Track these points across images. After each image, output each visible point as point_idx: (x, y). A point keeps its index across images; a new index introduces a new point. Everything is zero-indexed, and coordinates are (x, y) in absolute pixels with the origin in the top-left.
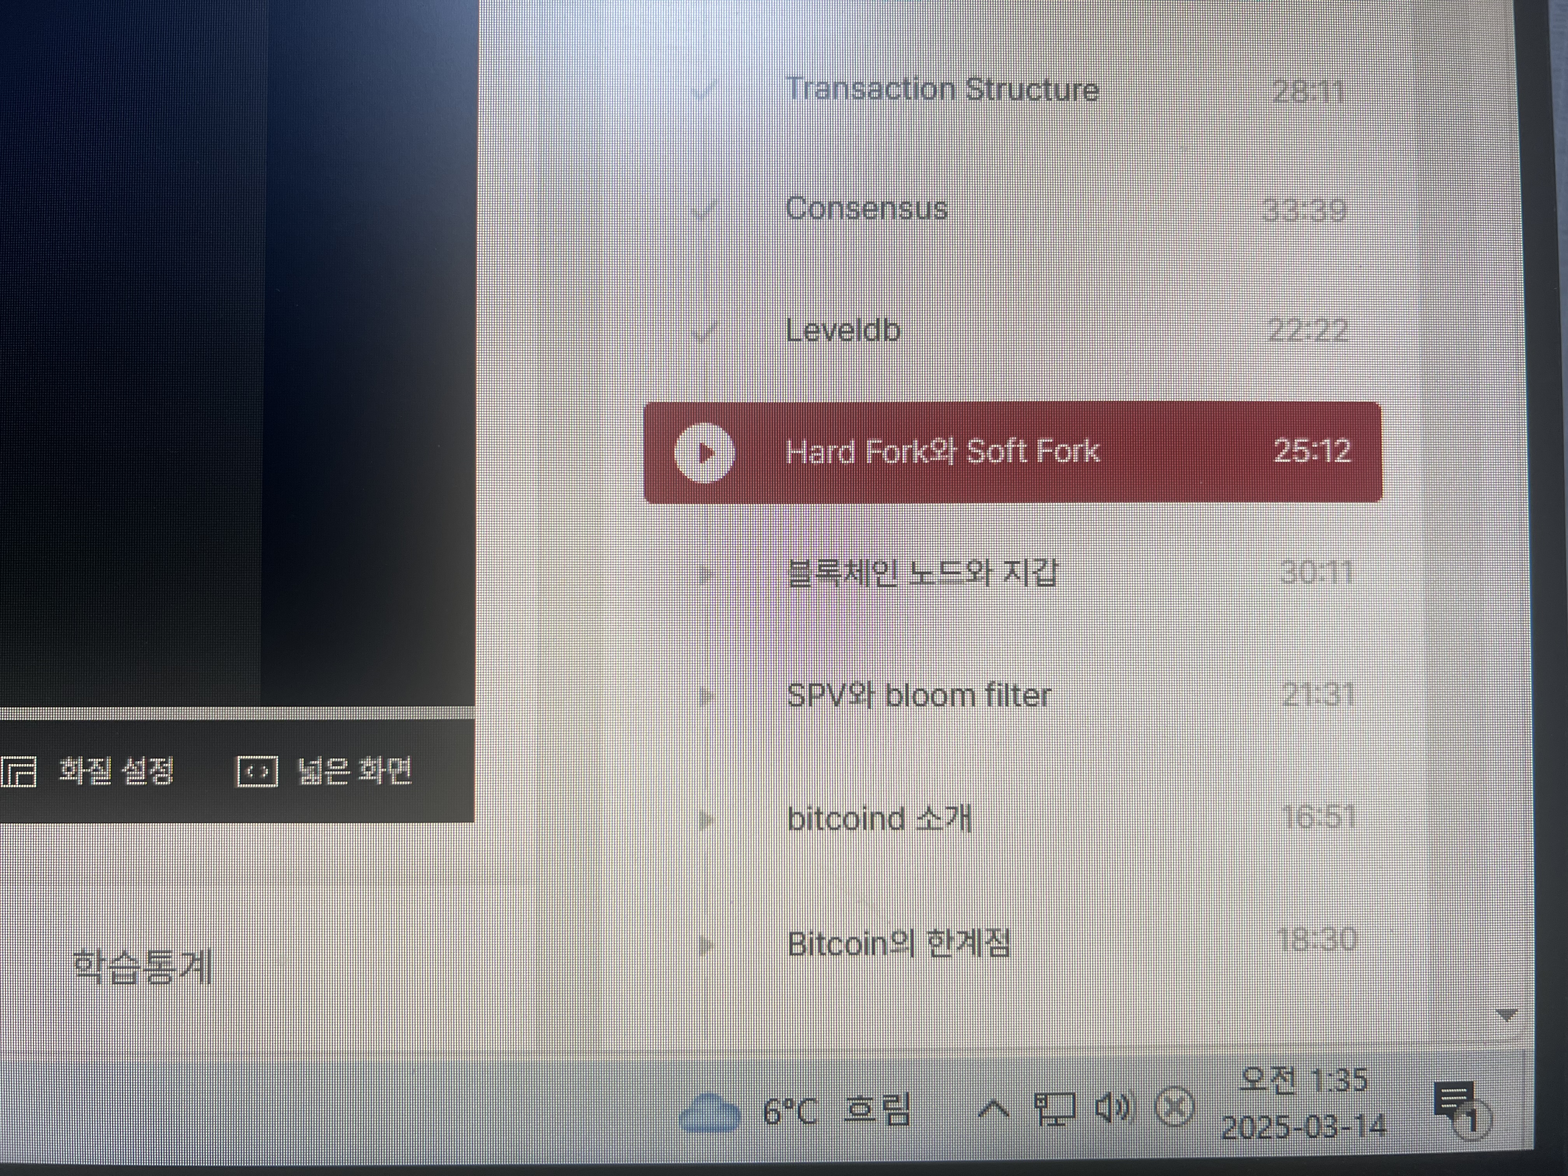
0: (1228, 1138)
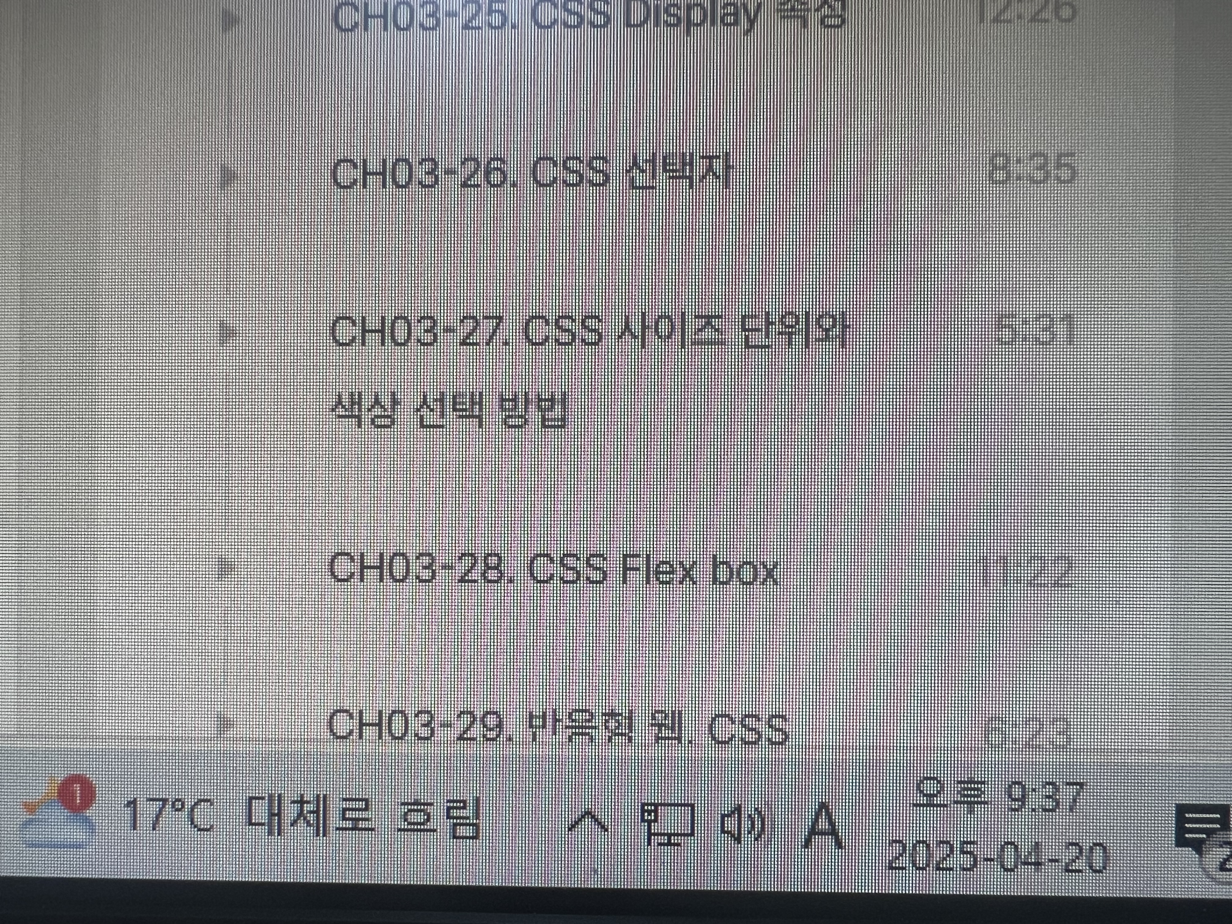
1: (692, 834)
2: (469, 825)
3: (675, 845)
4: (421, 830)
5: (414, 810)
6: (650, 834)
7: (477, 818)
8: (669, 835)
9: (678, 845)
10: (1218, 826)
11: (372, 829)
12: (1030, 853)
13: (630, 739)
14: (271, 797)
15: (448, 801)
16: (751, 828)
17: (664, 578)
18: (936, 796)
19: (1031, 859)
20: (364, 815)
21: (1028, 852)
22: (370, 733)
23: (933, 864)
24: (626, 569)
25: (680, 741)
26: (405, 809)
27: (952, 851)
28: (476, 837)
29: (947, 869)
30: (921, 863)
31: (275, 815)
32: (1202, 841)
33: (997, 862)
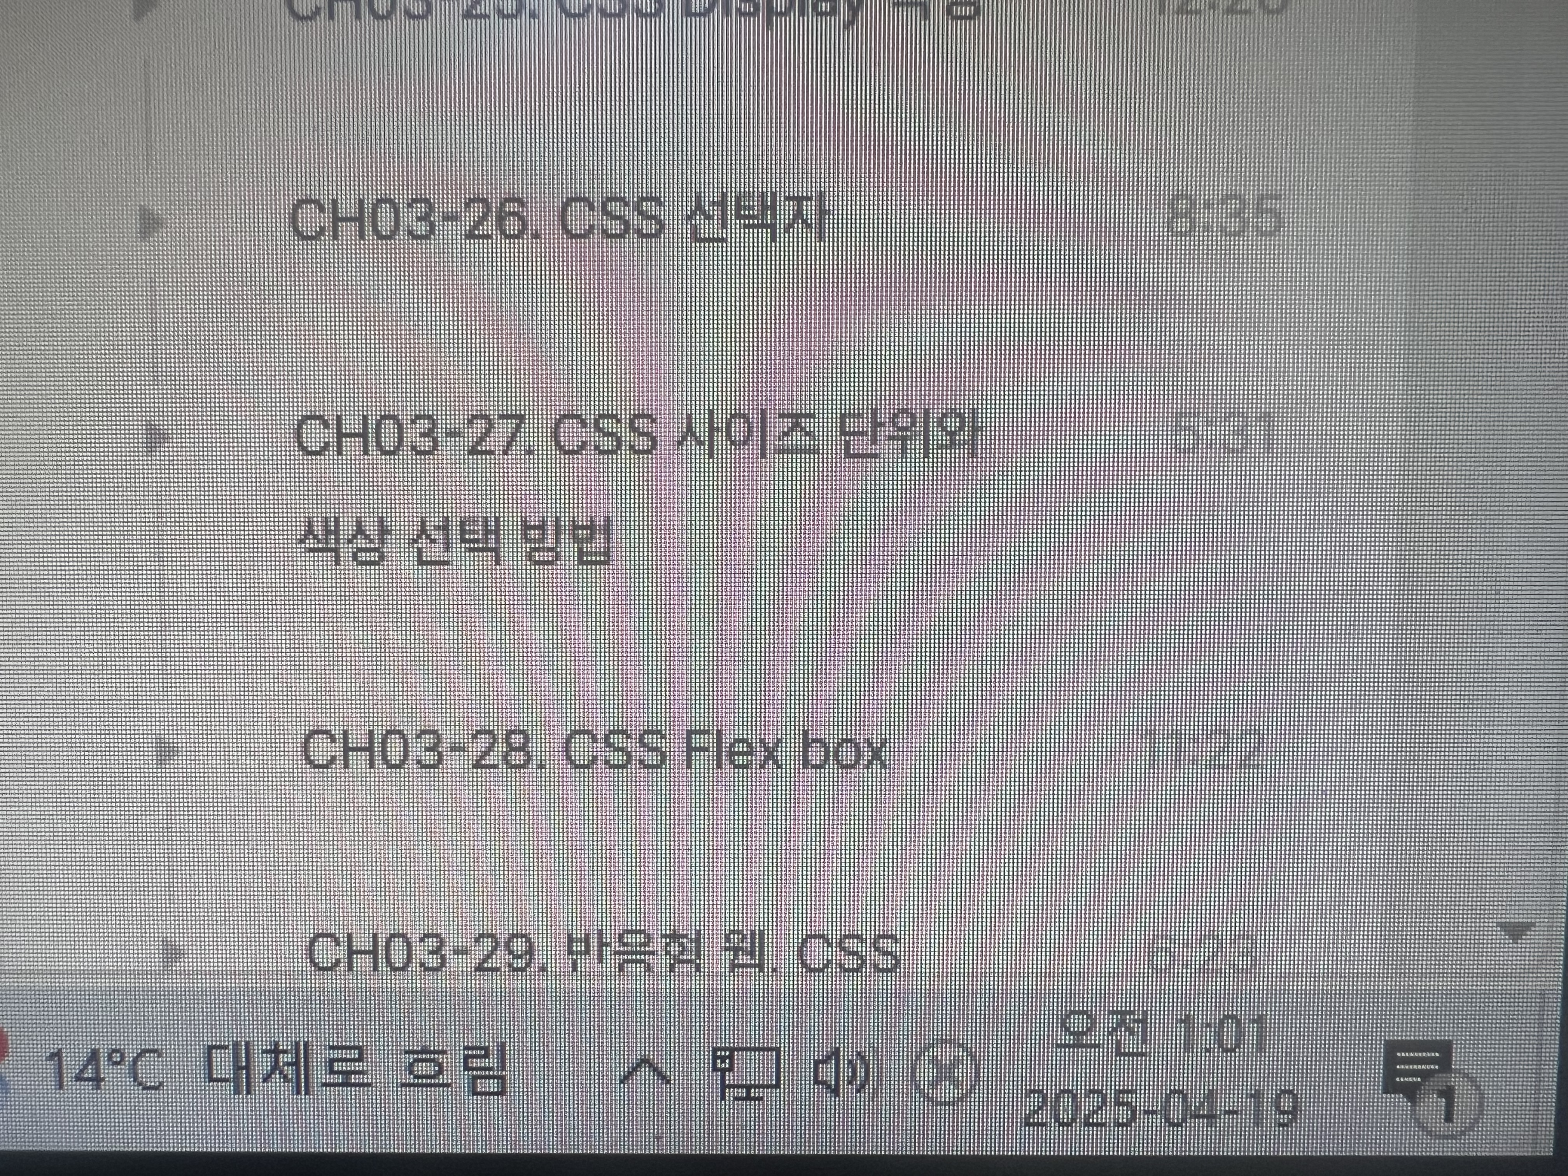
0: (1034, 1124)
1: (777, 1086)
2: (494, 1077)
3: (755, 1099)
4: (431, 1085)
5: (423, 1060)
6: (724, 1086)
7: (503, 1068)
8: (748, 1088)
9: (760, 1099)
10: (1437, 1067)
11: (369, 1085)
12: (1202, 1104)
13: (698, 968)
14: (236, 1045)
15: (466, 1048)
16: (852, 1077)
17: (740, 760)
18: (1083, 1033)
19: (1204, 1110)
20: (358, 1066)
21: (1200, 1102)
22: (363, 962)
23: (1080, 1118)
24: (690, 749)
25: (761, 970)
26: (411, 1058)
27: (1104, 1102)
28: (502, 1093)
29: (1097, 1125)
30: (1065, 1117)
31: (242, 1068)
32: (1417, 1086)
33: (1161, 1114)
